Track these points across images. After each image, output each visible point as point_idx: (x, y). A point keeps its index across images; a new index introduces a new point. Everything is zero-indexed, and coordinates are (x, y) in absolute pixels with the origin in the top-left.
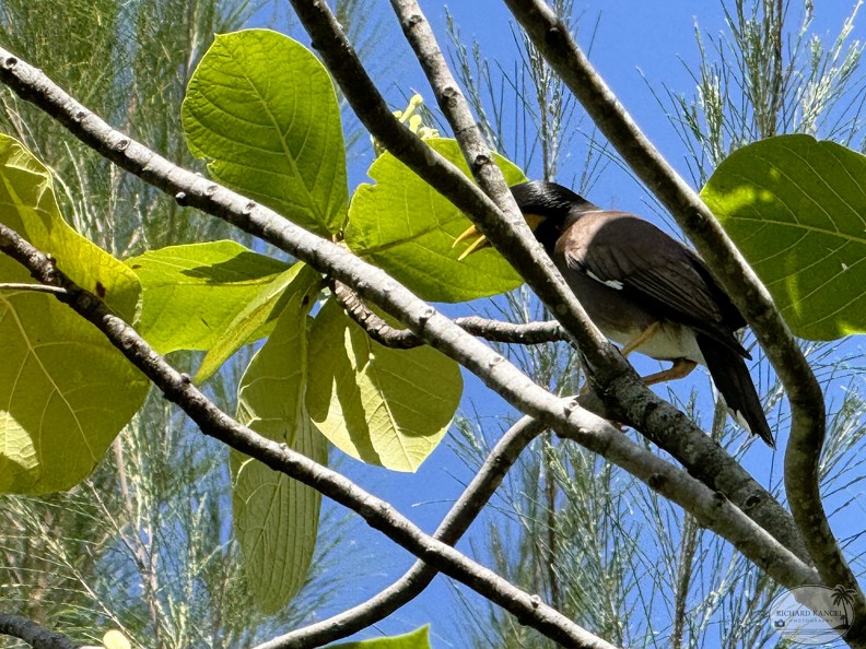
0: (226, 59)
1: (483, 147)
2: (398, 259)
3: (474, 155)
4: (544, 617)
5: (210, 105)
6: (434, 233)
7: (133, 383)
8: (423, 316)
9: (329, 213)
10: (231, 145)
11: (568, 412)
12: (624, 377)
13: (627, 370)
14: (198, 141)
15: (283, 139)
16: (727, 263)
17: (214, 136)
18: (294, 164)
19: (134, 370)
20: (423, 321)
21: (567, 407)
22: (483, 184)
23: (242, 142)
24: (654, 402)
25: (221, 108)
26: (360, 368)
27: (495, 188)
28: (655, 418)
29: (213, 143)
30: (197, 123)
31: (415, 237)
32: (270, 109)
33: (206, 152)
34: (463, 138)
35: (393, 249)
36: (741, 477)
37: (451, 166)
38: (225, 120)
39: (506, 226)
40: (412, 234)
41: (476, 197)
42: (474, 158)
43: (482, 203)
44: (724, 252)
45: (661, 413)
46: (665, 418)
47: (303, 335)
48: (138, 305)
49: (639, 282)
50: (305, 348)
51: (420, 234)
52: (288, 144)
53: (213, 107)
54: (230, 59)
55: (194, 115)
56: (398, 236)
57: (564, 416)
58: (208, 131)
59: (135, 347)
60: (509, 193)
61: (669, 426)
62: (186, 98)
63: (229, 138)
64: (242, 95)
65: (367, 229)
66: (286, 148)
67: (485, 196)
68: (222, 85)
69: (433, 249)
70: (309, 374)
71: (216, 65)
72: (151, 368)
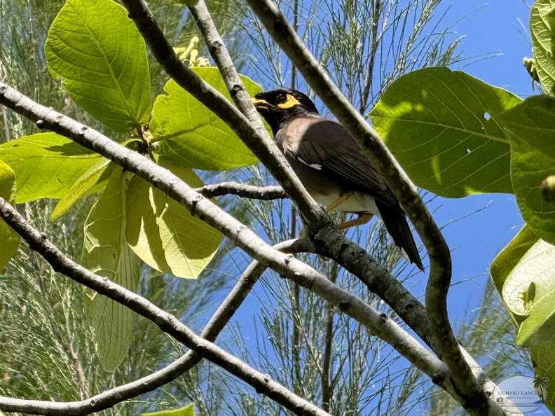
0: (73, 15)
1: (237, 80)
2: (184, 143)
3: (232, 84)
4: (272, 388)
5: (63, 44)
6: (206, 126)
7: (10, 238)
8: (195, 200)
9: (139, 113)
10: (76, 70)
11: (287, 262)
12: (327, 227)
13: (329, 223)
14: (56, 66)
15: (110, 66)
16: (389, 169)
17: (66, 63)
18: (116, 82)
19: (10, 230)
20: (195, 203)
21: (287, 258)
22: (238, 103)
23: (83, 67)
24: (346, 243)
25: (70, 46)
26: (159, 214)
27: (245, 105)
28: (347, 253)
29: (65, 68)
30: (54, 55)
31: (194, 129)
32: (101, 46)
33: (60, 73)
34: (224, 73)
35: (180, 137)
36: (402, 292)
37: (217, 93)
38: (73, 53)
39: (253, 131)
40: (192, 127)
41: (233, 112)
42: (232, 87)
43: (237, 116)
44: (387, 163)
45: (350, 250)
46: (353, 253)
47: (123, 192)
48: (13, 189)
49: (331, 165)
50: (124, 200)
51: (197, 127)
52: (113, 69)
53: (65, 45)
54: (75, 15)
55: (53, 50)
56: (184, 128)
57: (285, 264)
58: (61, 60)
59: (11, 215)
60: (254, 109)
61: (356, 259)
62: (48, 40)
63: (75, 65)
64: (83, 38)
65: (163, 124)
66: (111, 71)
67: (239, 112)
68: (70, 31)
69: (206, 136)
70: (127, 216)
71: (67, 18)
72: (22, 228)
